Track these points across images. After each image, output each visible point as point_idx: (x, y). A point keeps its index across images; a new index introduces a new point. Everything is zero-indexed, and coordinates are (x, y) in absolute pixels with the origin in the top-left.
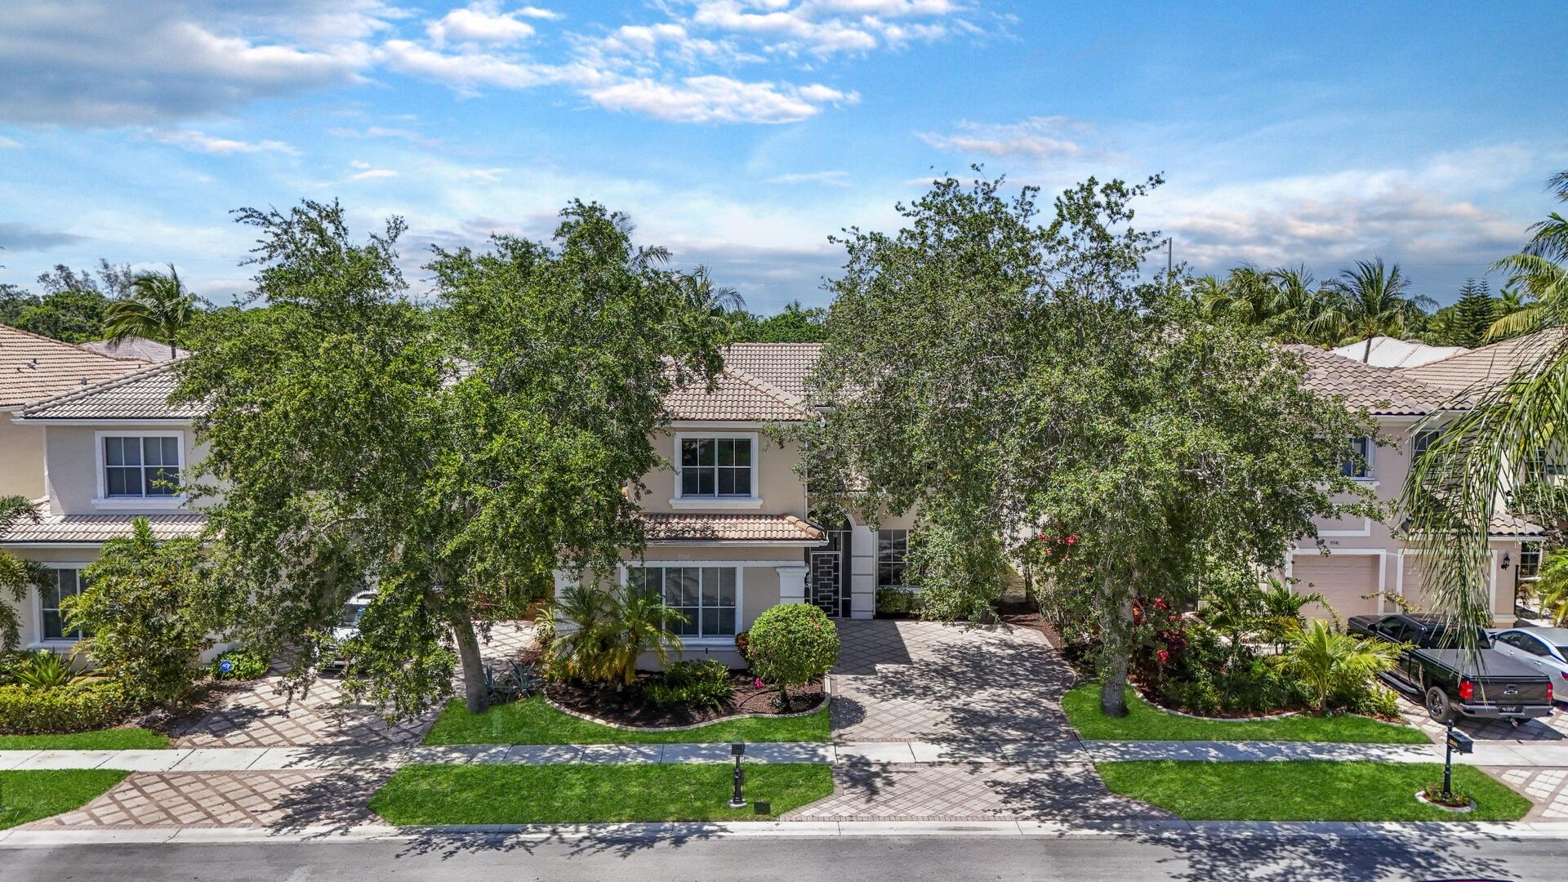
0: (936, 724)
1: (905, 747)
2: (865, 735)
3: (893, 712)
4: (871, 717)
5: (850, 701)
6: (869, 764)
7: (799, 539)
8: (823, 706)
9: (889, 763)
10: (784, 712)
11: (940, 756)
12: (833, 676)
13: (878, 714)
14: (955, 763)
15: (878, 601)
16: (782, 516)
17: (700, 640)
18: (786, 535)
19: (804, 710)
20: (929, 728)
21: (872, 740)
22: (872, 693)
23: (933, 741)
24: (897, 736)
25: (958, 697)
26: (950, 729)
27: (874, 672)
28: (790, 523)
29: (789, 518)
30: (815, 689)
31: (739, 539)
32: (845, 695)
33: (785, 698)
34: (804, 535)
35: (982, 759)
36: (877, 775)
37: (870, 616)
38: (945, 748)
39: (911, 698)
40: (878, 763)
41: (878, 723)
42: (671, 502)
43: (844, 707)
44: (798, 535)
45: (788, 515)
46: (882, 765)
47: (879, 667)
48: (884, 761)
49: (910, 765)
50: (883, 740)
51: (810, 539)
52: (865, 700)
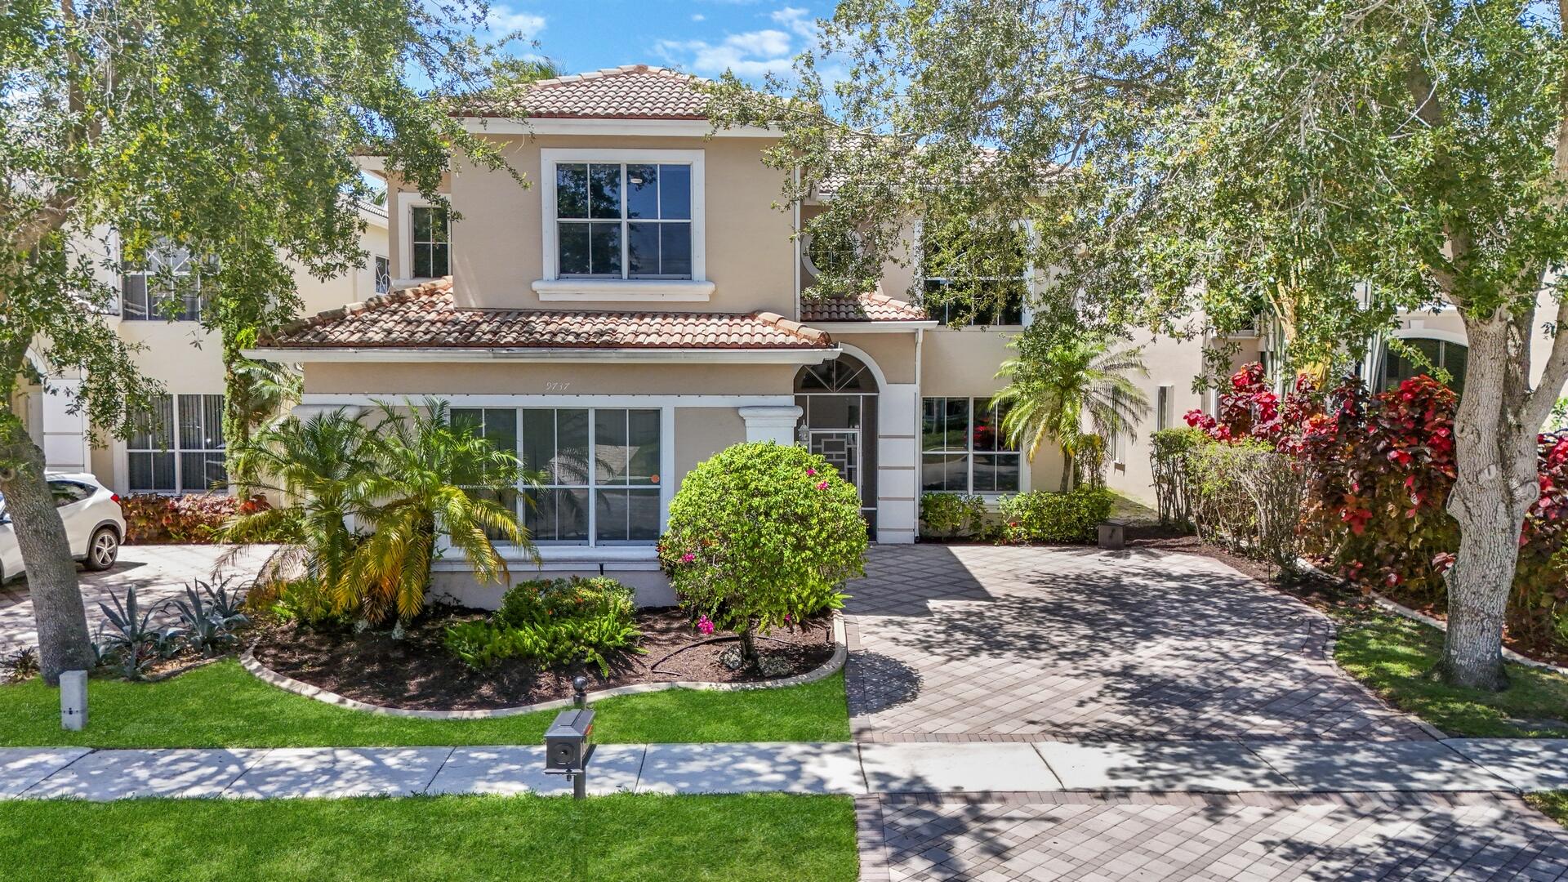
0: (1081, 704)
1: (1025, 751)
2: (928, 727)
3: (981, 680)
4: (936, 689)
5: (885, 661)
6: (933, 796)
7: (783, 346)
8: (828, 668)
9: (986, 796)
10: (743, 678)
11: (1112, 773)
12: (850, 617)
13: (949, 684)
14: (1155, 792)
15: (922, 517)
16: (752, 315)
17: (591, 550)
18: (758, 339)
19: (789, 675)
20: (1067, 712)
21: (946, 738)
22: (927, 646)
23: (1085, 739)
24: (1002, 728)
25: (1105, 655)
26: (1111, 712)
27: (928, 613)
28: (765, 324)
29: (764, 316)
30: (816, 637)
31: (663, 346)
32: (873, 650)
33: (749, 653)
34: (792, 339)
35: (1219, 783)
36: (957, 826)
37: (909, 537)
38: (1117, 756)
39: (1009, 655)
40: (957, 793)
41: (952, 703)
42: (536, 286)
43: (872, 669)
44: (781, 339)
45: (760, 311)
46: (966, 798)
47: (932, 604)
48: (972, 787)
49: (1041, 797)
50: (971, 737)
51: (805, 346)
52: (913, 658)
